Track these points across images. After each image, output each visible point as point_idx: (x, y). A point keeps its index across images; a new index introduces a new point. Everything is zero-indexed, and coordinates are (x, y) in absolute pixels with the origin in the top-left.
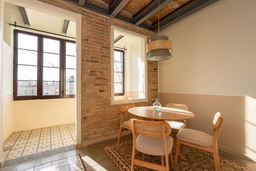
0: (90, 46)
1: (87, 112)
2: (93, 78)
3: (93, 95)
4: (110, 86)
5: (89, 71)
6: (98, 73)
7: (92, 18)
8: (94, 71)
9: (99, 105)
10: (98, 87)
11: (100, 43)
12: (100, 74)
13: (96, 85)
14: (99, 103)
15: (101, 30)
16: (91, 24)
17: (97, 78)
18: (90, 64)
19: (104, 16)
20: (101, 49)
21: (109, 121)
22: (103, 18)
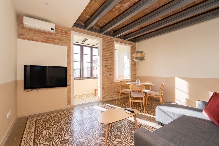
0: (105, 53)
1: (104, 85)
2: (106, 68)
3: (106, 77)
4: (114, 73)
5: (105, 65)
6: (108, 66)
7: (106, 39)
8: (107, 65)
9: (109, 82)
10: (108, 73)
11: (109, 51)
12: (109, 67)
13: (108, 72)
14: (109, 81)
15: (110, 45)
16: (105, 42)
17: (108, 69)
18: (105, 62)
19: (111, 37)
20: (110, 54)
21: (113, 90)
22: (110, 38)
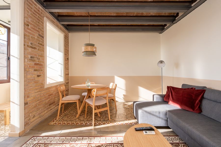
0: (30, 31)
1: (28, 97)
2: (32, 63)
3: (32, 80)
4: (44, 71)
5: (29, 56)
6: (36, 59)
7: (32, 5)
8: (33, 57)
9: (37, 89)
10: (36, 72)
11: (37, 31)
12: (38, 60)
13: (35, 70)
14: (37, 88)
15: (38, 19)
16: (31, 11)
17: (36, 64)
18: (30, 50)
19: (40, 7)
20: (38, 37)
21: (44, 103)
22: (39, 8)
